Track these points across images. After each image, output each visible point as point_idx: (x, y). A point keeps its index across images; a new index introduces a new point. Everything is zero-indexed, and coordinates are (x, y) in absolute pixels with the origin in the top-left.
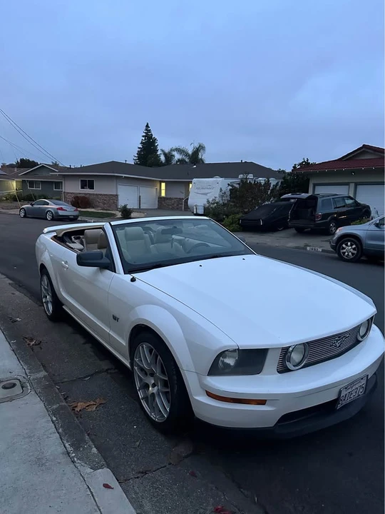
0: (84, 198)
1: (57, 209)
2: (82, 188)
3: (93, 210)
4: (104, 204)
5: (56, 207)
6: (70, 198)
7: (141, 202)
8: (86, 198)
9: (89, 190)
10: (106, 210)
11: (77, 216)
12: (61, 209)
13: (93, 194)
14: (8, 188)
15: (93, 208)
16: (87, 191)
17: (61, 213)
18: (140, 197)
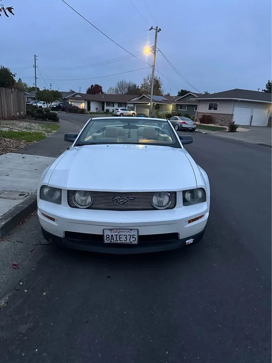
0: (208, 116)
1: (182, 123)
2: (210, 109)
3: (213, 125)
4: (222, 121)
5: (181, 121)
6: (200, 116)
7: (252, 120)
8: (210, 116)
9: (213, 110)
10: (222, 125)
11: (195, 129)
12: (184, 123)
13: (216, 114)
14: (167, 109)
15: (214, 124)
16: (213, 111)
17: (184, 126)
18: (252, 116)
